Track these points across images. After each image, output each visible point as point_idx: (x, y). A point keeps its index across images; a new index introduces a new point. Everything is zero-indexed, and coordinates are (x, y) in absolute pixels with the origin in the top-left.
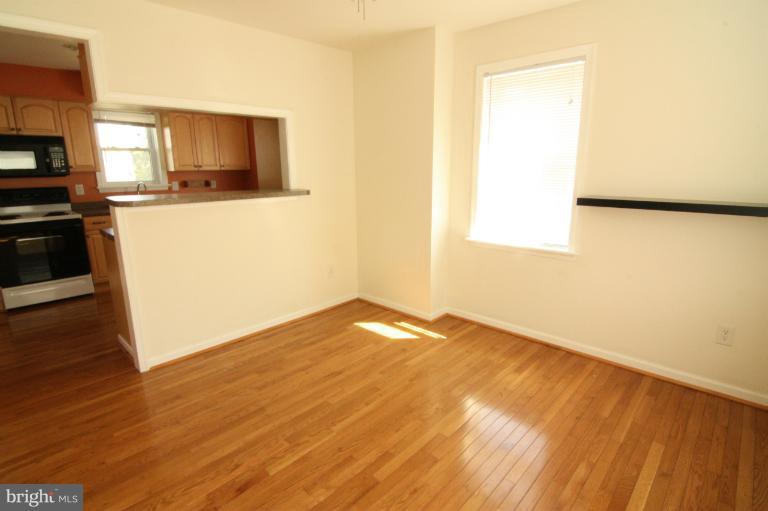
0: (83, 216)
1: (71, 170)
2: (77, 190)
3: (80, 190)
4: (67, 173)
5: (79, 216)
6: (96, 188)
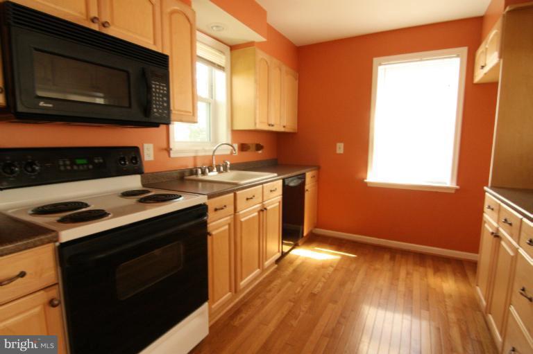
2: (145, 152)
3: (148, 153)
6: (168, 150)
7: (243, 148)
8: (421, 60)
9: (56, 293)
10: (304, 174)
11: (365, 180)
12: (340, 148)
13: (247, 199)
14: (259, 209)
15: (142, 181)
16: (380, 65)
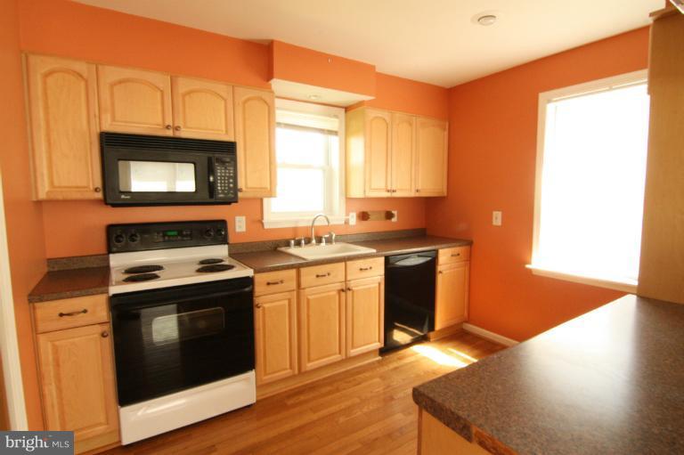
0: (256, 272)
1: (240, 195)
2: (237, 224)
3: (239, 225)
4: (234, 200)
5: (249, 272)
6: (261, 222)
7: (364, 216)
8: (611, 89)
9: (108, 328)
10: (437, 251)
11: (528, 266)
12: (496, 218)
13: (318, 276)
14: (339, 288)
15: (229, 250)
16: (549, 101)
